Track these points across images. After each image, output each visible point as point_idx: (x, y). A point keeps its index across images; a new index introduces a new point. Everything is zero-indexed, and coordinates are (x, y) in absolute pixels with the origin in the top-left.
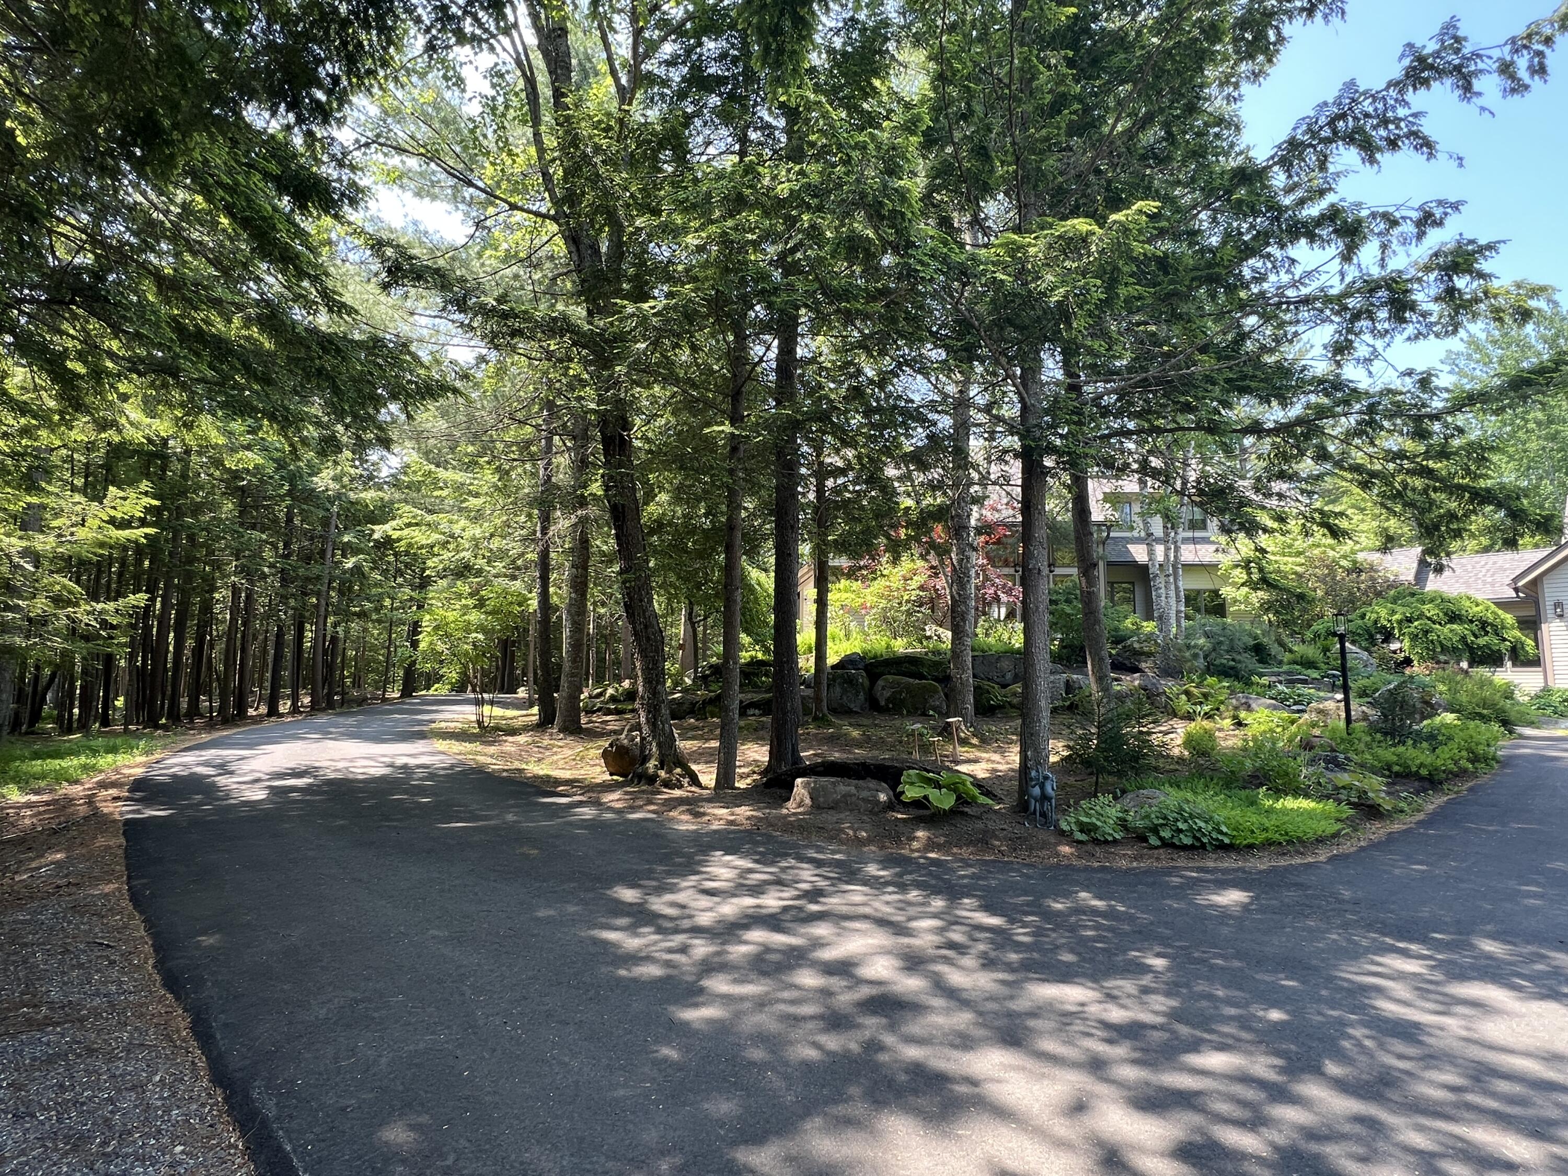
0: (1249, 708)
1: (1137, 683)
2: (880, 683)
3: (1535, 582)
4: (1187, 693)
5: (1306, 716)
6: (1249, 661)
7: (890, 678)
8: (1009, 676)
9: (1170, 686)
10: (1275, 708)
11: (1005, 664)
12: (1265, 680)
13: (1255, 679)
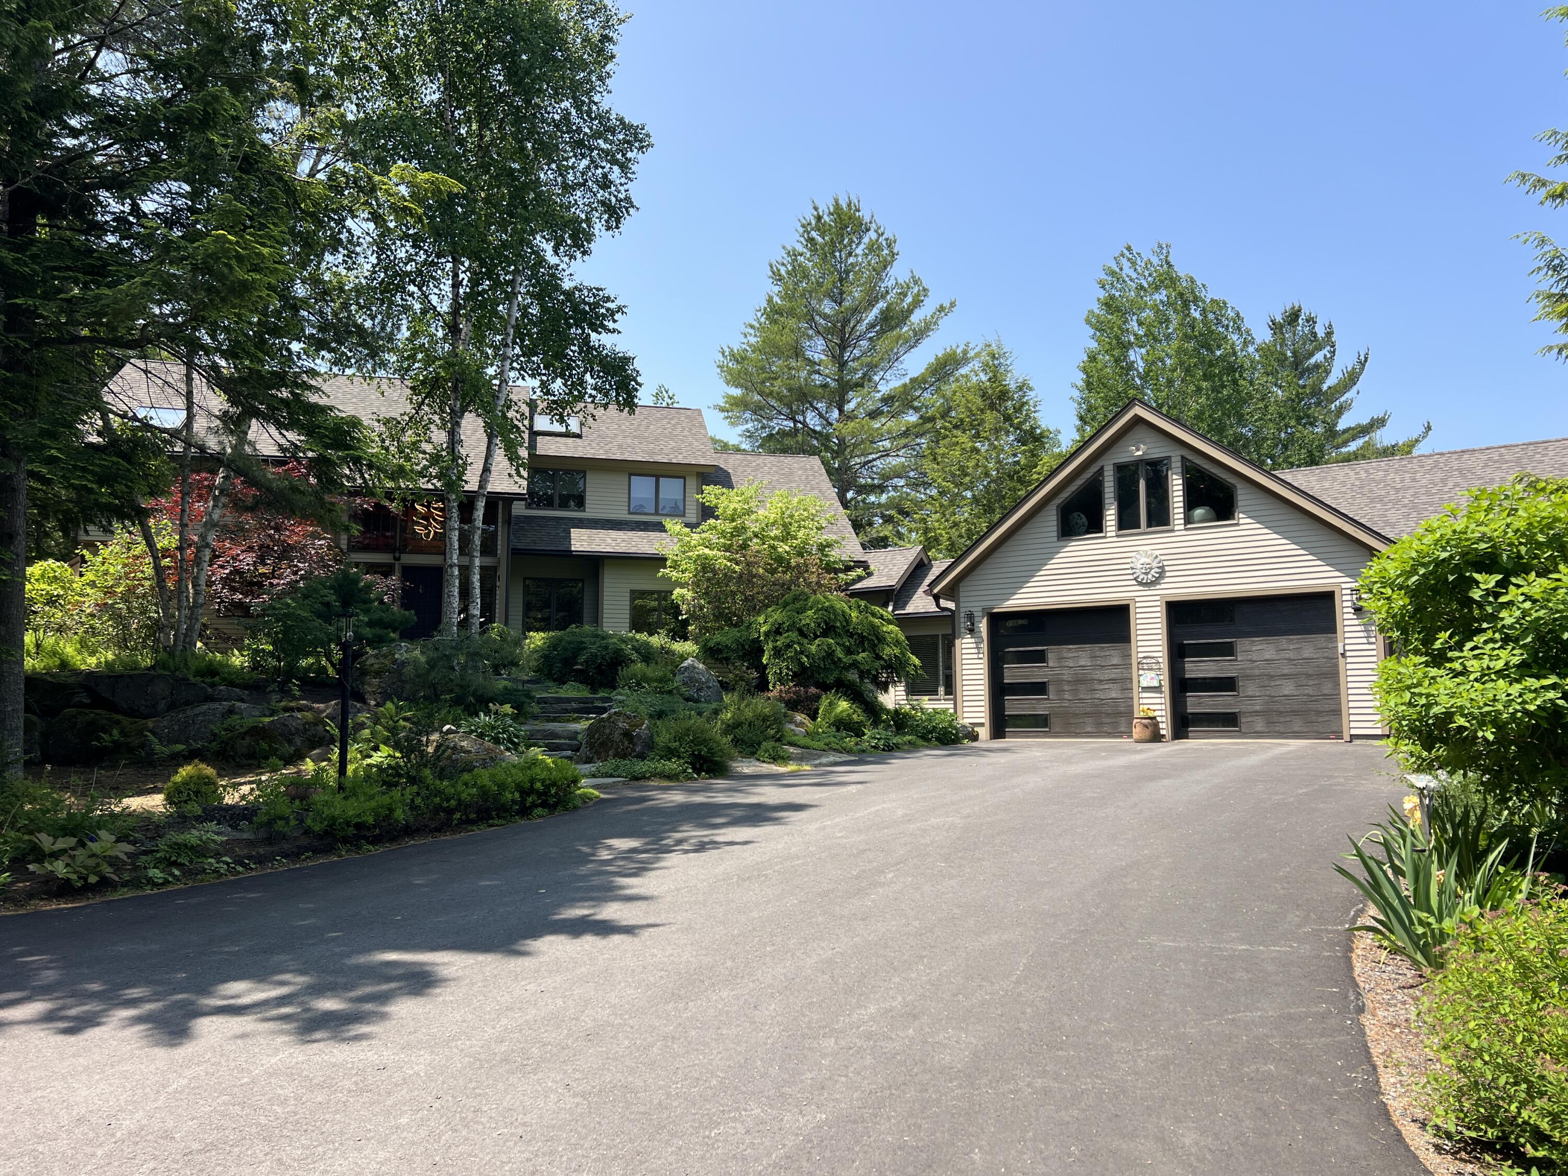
3: (952, 590)
8: (162, 705)
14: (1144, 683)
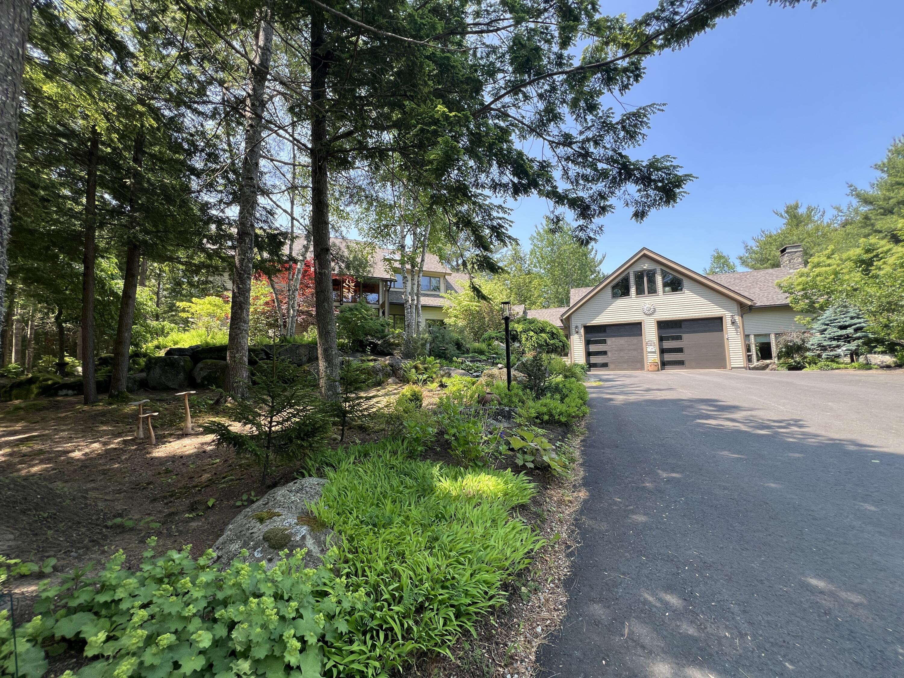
0: (449, 376)
1: (387, 362)
2: (200, 365)
3: (569, 317)
4: (416, 367)
5: (481, 379)
6: (452, 349)
7: (209, 361)
8: (305, 359)
9: (407, 364)
10: (464, 374)
11: (302, 351)
12: (460, 360)
13: (455, 359)
14: (649, 350)
